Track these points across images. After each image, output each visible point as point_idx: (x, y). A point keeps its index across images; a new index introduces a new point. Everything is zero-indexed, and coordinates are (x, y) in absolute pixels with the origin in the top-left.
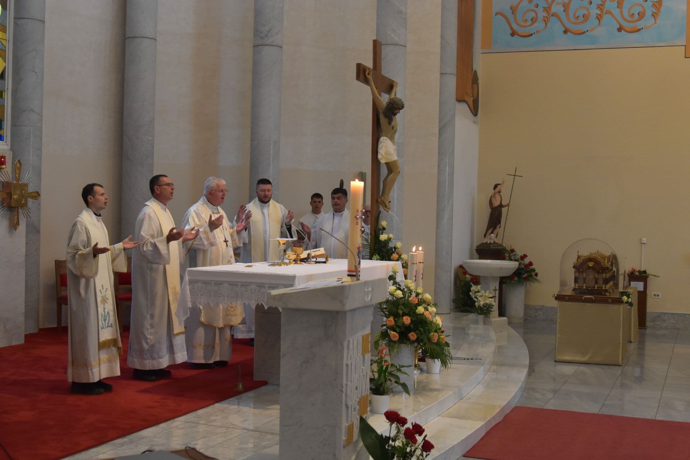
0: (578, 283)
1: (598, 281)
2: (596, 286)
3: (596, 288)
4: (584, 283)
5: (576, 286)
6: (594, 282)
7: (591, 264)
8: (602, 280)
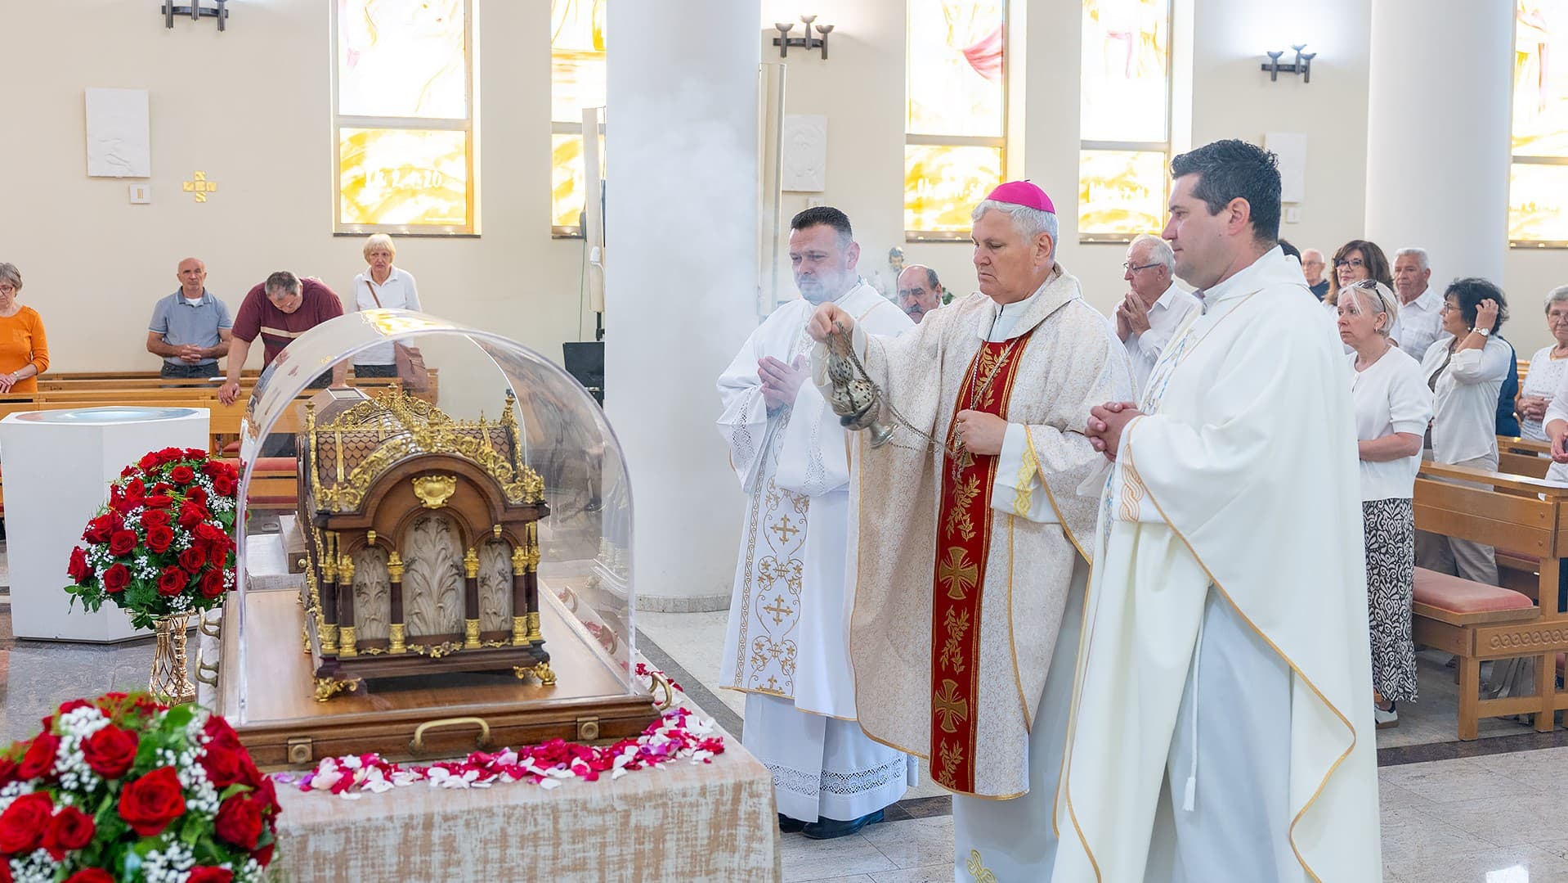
0: (349, 622)
1: (481, 592)
2: (473, 628)
3: (473, 643)
4: (396, 616)
5: (338, 644)
6: (454, 606)
7: (435, 493)
8: (507, 586)
